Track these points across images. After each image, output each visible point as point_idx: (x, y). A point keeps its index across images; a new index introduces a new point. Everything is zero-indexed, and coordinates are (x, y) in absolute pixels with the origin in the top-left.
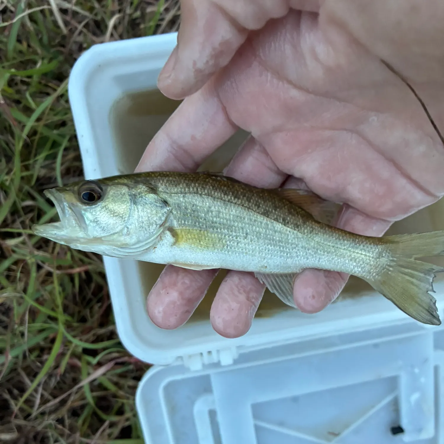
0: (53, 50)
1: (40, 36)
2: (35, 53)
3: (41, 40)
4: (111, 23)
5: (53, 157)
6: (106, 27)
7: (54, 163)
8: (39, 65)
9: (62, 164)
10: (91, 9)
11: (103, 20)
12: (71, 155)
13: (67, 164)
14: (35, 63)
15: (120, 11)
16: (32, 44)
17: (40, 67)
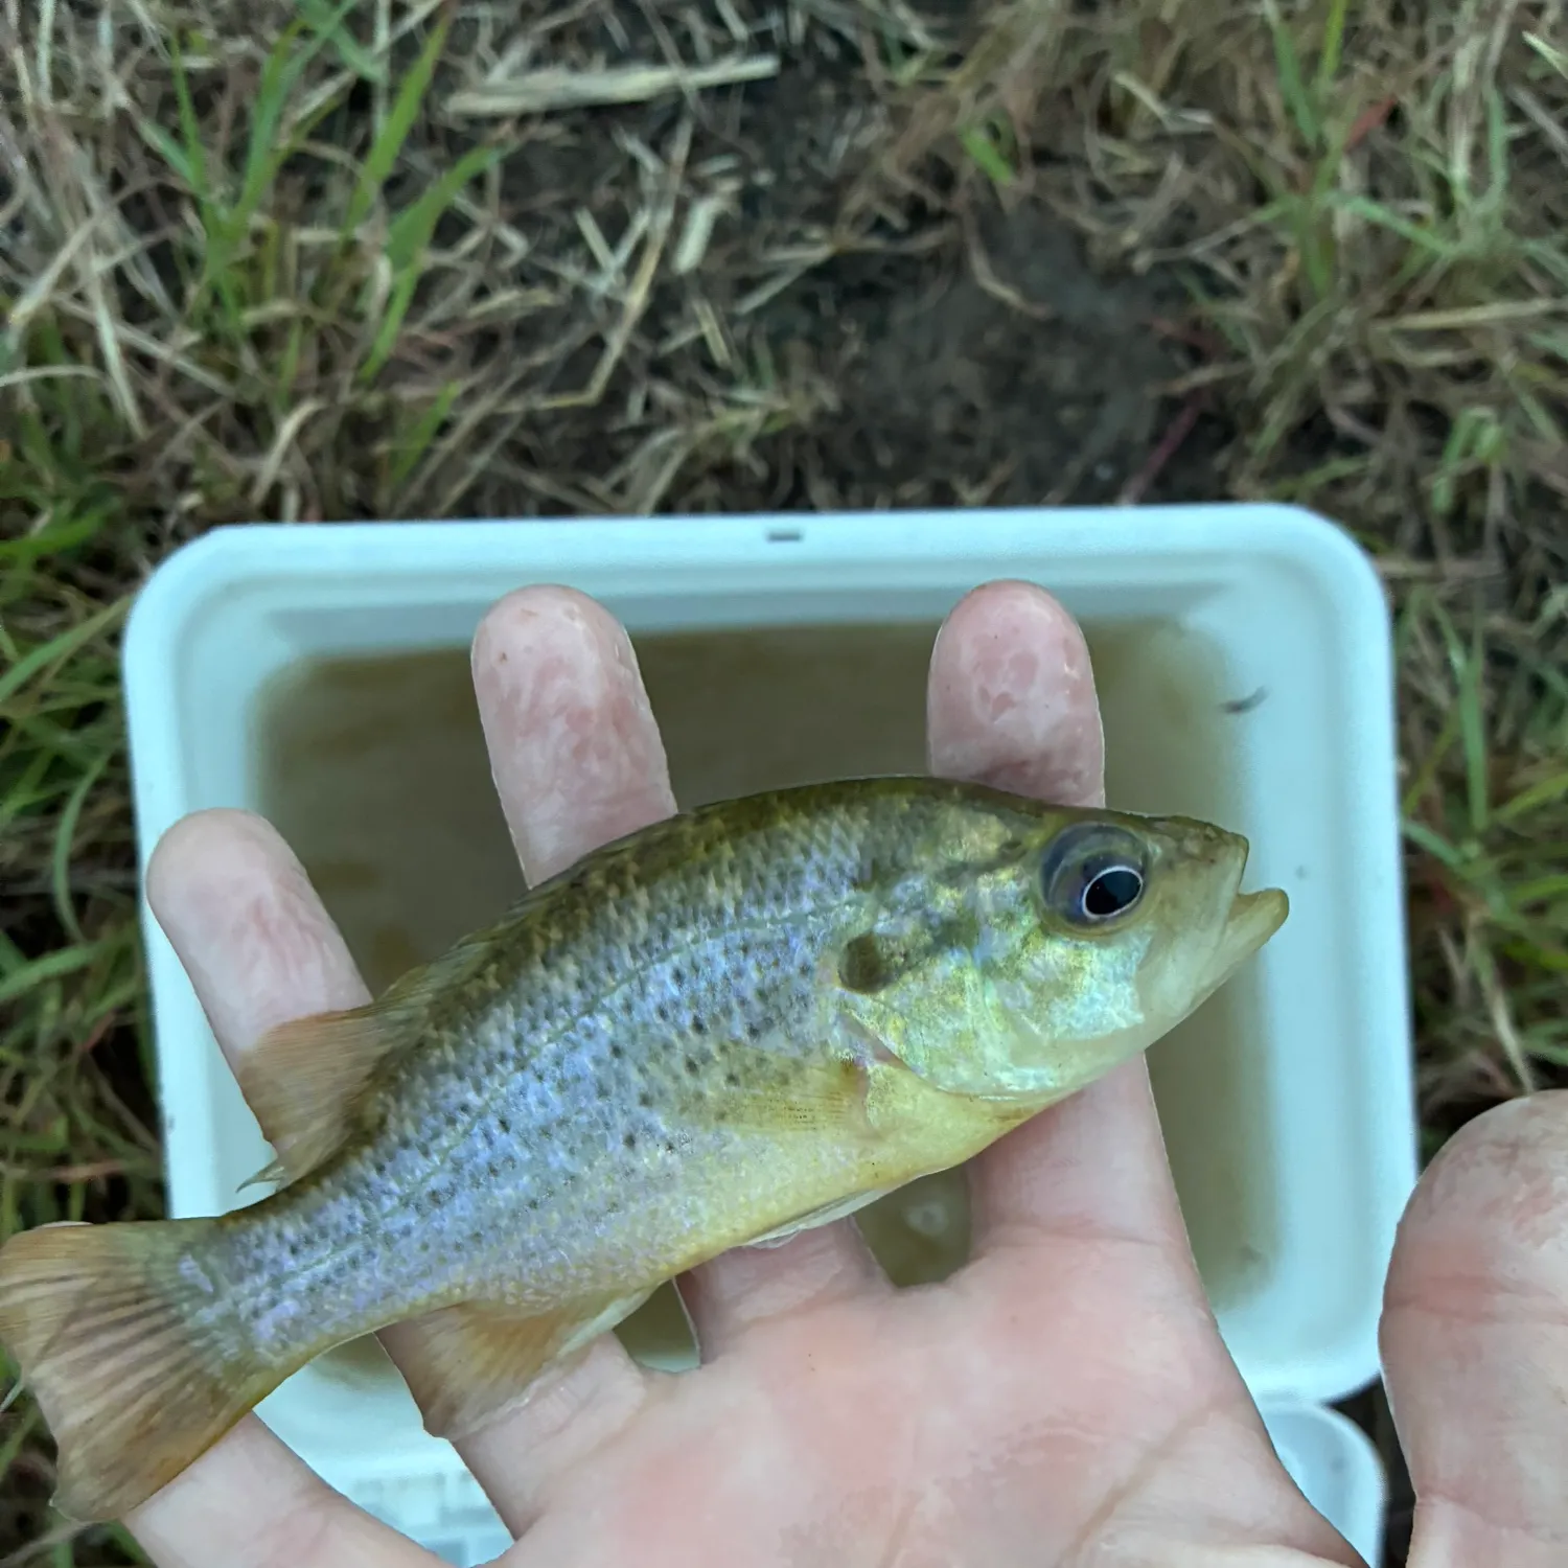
0: (92, 479)
1: (54, 427)
2: (33, 478)
3: (57, 438)
4: (288, 428)
5: (53, 808)
6: (271, 430)
7: (52, 826)
8: (42, 521)
9: (77, 831)
10: (231, 373)
11: (263, 407)
12: (108, 806)
13: (91, 835)
14: (32, 511)
15: (318, 392)
16: (30, 453)
17: (46, 528)
